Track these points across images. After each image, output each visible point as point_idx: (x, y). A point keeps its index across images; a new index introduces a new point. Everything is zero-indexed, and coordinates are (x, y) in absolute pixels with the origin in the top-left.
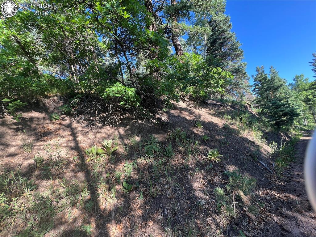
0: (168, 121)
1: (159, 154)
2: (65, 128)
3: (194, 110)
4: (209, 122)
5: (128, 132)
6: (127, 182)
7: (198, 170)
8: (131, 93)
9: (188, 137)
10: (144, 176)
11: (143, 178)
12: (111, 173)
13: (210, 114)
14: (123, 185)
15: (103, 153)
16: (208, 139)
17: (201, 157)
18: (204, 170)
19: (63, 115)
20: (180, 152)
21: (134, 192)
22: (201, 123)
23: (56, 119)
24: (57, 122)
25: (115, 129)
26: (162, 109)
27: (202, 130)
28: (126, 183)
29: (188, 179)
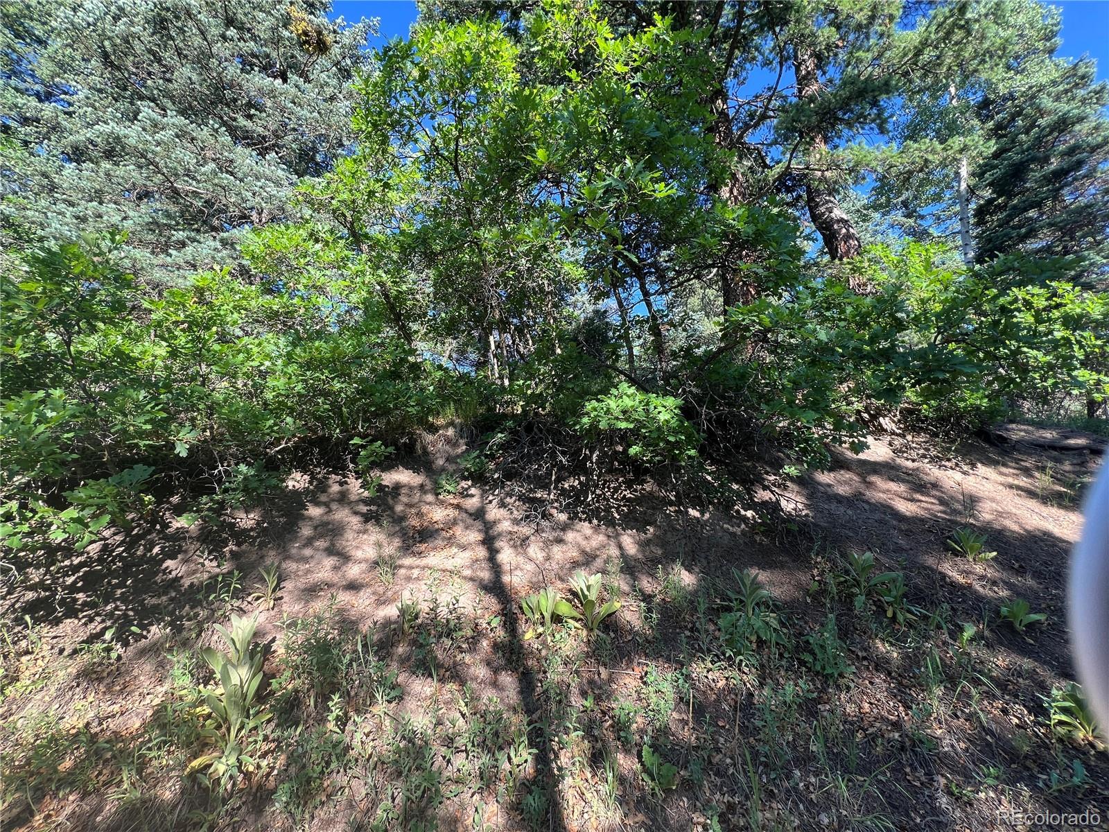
0: (807, 515)
1: (781, 655)
2: (470, 521)
3: (933, 472)
4: (1026, 530)
5: (653, 548)
6: (655, 747)
7: (997, 778)
8: (668, 417)
9: (916, 596)
10: (722, 740)
11: (718, 750)
12: (598, 699)
13: (1031, 494)
14: (640, 756)
15: (573, 618)
16: (1038, 622)
17: (1005, 711)
18: (1034, 788)
19: (466, 479)
20: (880, 664)
21: (685, 799)
22: (985, 538)
23: (449, 492)
24: (451, 501)
25: (609, 536)
26: (782, 467)
27: (990, 573)
28: (653, 752)
29: (935, 811)
